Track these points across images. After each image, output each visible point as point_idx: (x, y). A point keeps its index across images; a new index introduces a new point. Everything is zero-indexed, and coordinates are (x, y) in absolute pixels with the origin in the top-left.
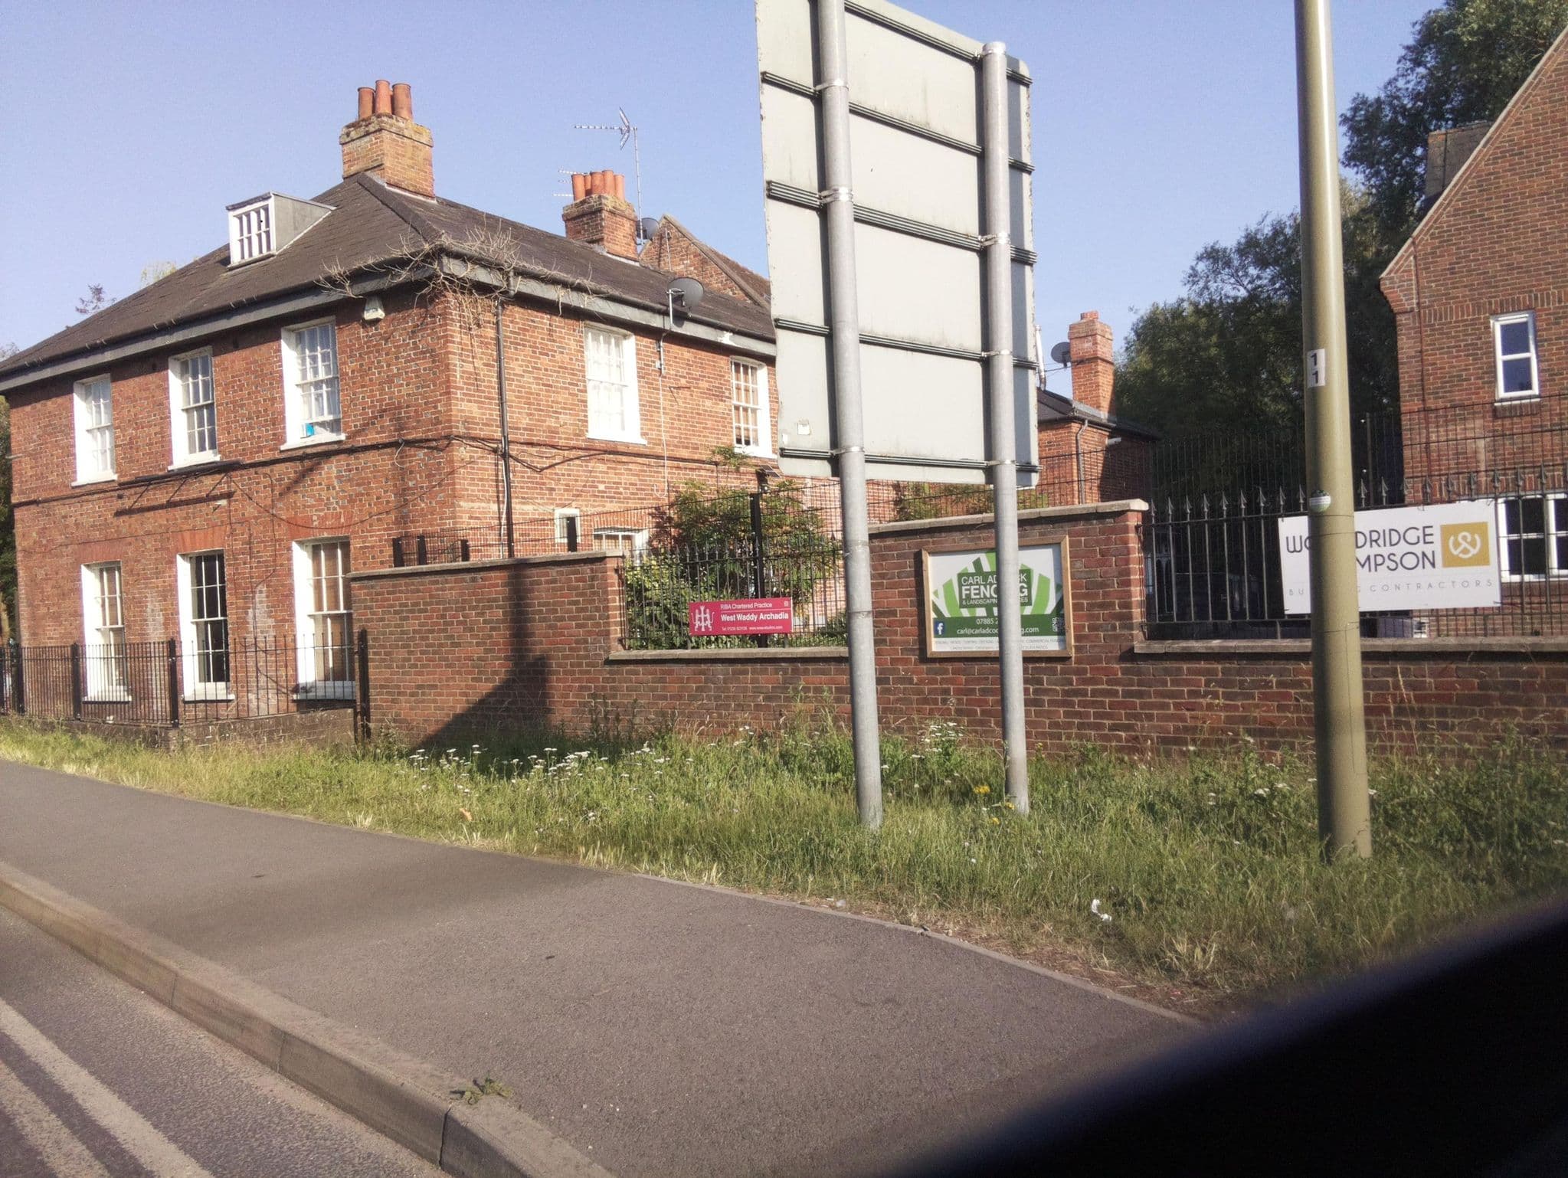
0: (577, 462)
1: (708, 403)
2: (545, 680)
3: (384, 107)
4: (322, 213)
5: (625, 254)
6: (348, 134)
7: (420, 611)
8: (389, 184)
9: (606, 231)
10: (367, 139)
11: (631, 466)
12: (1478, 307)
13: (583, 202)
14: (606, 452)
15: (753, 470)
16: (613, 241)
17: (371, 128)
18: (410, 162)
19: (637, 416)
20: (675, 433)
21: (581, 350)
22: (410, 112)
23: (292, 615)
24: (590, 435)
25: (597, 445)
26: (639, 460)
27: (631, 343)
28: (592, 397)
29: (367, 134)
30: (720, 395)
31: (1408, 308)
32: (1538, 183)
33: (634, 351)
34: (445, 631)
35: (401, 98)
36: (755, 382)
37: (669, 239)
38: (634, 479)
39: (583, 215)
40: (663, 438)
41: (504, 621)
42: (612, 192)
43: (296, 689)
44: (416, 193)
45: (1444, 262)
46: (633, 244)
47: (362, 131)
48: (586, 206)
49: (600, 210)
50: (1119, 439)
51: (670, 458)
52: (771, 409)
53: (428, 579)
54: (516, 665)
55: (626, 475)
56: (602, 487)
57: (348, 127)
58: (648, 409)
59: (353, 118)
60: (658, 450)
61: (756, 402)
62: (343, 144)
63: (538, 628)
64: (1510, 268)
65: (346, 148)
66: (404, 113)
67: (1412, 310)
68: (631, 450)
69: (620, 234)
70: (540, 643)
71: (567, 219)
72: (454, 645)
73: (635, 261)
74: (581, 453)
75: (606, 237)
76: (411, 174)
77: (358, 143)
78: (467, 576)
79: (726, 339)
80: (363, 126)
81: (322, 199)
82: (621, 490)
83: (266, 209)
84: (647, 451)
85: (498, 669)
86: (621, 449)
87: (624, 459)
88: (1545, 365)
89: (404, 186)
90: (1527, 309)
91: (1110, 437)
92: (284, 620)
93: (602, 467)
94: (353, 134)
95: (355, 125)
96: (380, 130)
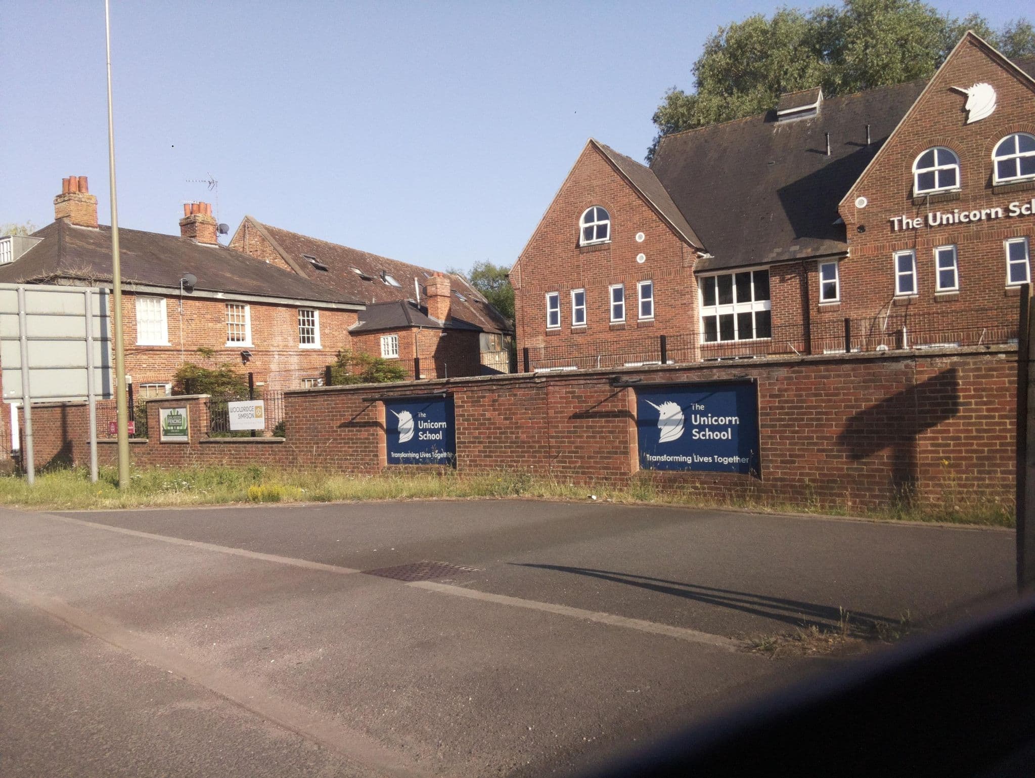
0: (132, 356)
1: (210, 324)
2: (71, 449)
3: (73, 188)
4: (37, 242)
5: (210, 242)
6: (57, 200)
7: (38, 422)
8: (73, 224)
9: (198, 232)
10: (64, 203)
11: (162, 356)
12: (541, 289)
13: (188, 218)
14: (147, 350)
15: (239, 353)
16: (203, 236)
17: (66, 199)
18: (85, 213)
19: (167, 333)
20: (189, 339)
21: (134, 308)
22: (87, 189)
23: (10, 420)
24: (137, 344)
25: (142, 348)
26: (166, 352)
27: (164, 302)
28: (139, 328)
29: (64, 201)
30: (218, 321)
31: (518, 287)
32: (561, 237)
33: (166, 305)
34: (44, 430)
35: (83, 183)
36: (243, 312)
37: (248, 228)
38: (163, 361)
39: (188, 224)
40: (182, 342)
41: (60, 427)
42: (204, 213)
43: (12, 452)
44: (88, 226)
45: (530, 269)
46: (215, 237)
47: (62, 199)
48: (189, 220)
49: (195, 222)
50: (445, 334)
51: (184, 351)
52: (252, 324)
53: (39, 410)
54: (64, 444)
55: (159, 360)
56: (145, 366)
57: (57, 196)
58: (172, 330)
59: (60, 193)
60: (178, 348)
61: (244, 321)
62: (55, 204)
63: (70, 429)
64: (551, 272)
65: (56, 206)
66: (84, 190)
67: (519, 288)
68: (162, 348)
69: (206, 233)
70: (70, 436)
71: (182, 225)
72: (47, 435)
73: (216, 245)
74: (133, 352)
75: (198, 235)
76: (85, 218)
77: (61, 204)
78: (50, 409)
79: (220, 296)
80: (62, 198)
81: (35, 235)
82: (156, 366)
83: (9, 241)
84: (172, 348)
85: (59, 444)
86: (155, 348)
87: (158, 352)
88: (562, 315)
89: (81, 223)
90: (557, 290)
91: (443, 332)
92: (8, 423)
93: (145, 357)
94: (59, 200)
95: (59, 196)
96: (69, 200)
